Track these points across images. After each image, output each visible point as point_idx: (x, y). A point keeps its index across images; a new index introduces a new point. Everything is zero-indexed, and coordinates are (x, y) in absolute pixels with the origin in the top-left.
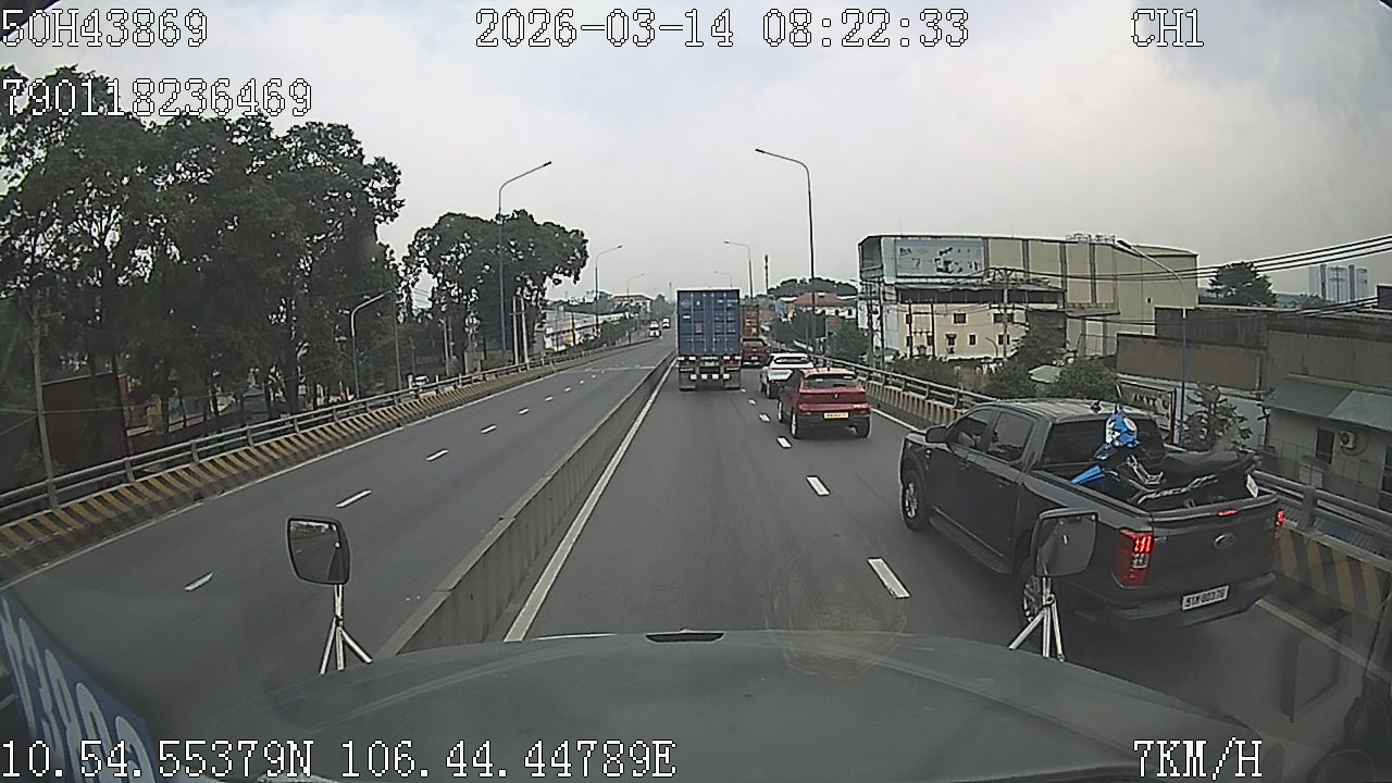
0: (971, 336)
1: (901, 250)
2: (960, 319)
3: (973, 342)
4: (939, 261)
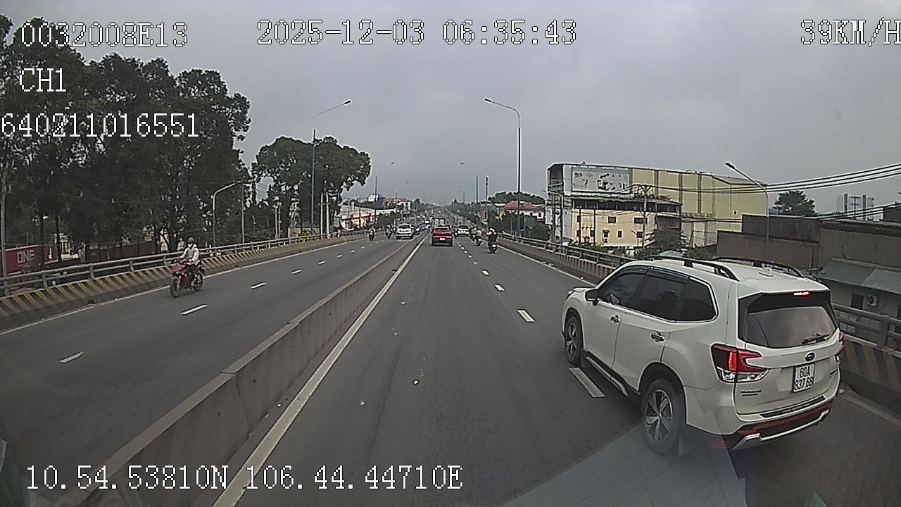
1: (576, 174)
2: (612, 220)
3: (620, 235)
4: (600, 182)
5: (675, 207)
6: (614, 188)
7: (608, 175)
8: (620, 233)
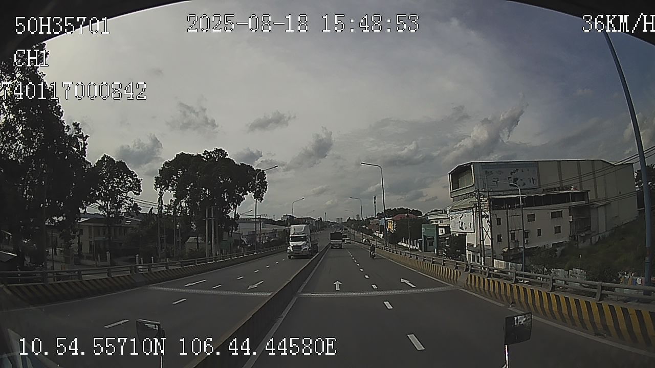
1: (486, 171)
2: (531, 218)
3: (539, 234)
4: (510, 179)
5: (583, 195)
6: (524, 184)
7: (517, 170)
8: (539, 231)
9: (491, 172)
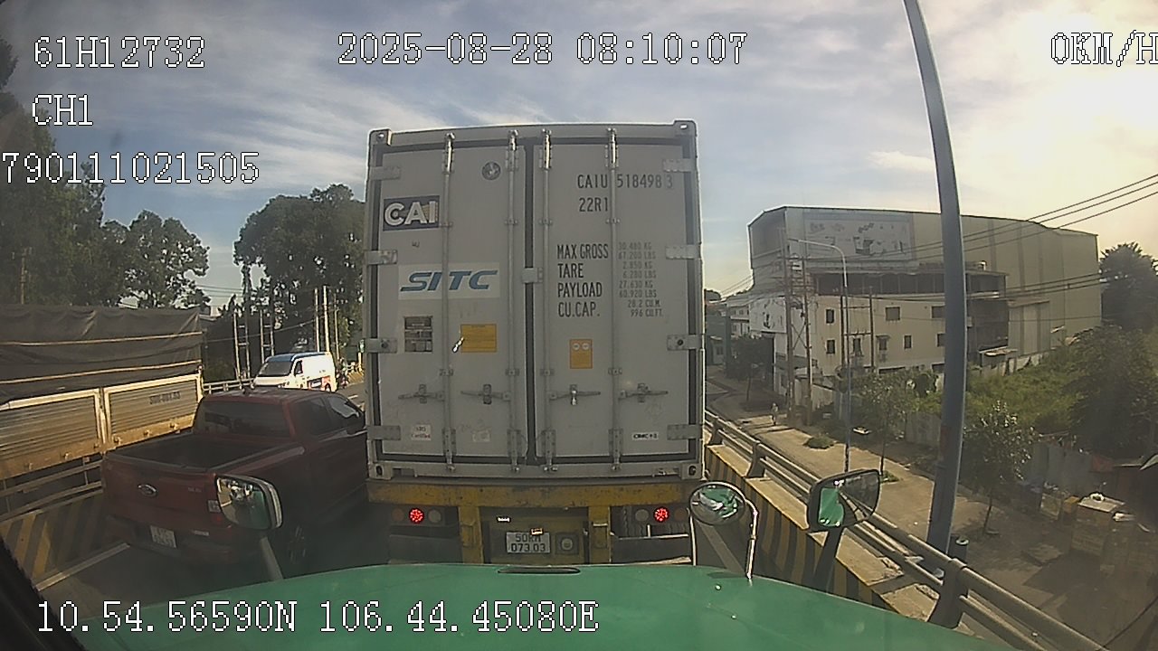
0: (906, 337)
1: (812, 225)
2: (893, 314)
3: (908, 345)
4: (857, 241)
5: (995, 281)
6: (883, 253)
7: (871, 225)
8: (908, 338)
9: (821, 225)
